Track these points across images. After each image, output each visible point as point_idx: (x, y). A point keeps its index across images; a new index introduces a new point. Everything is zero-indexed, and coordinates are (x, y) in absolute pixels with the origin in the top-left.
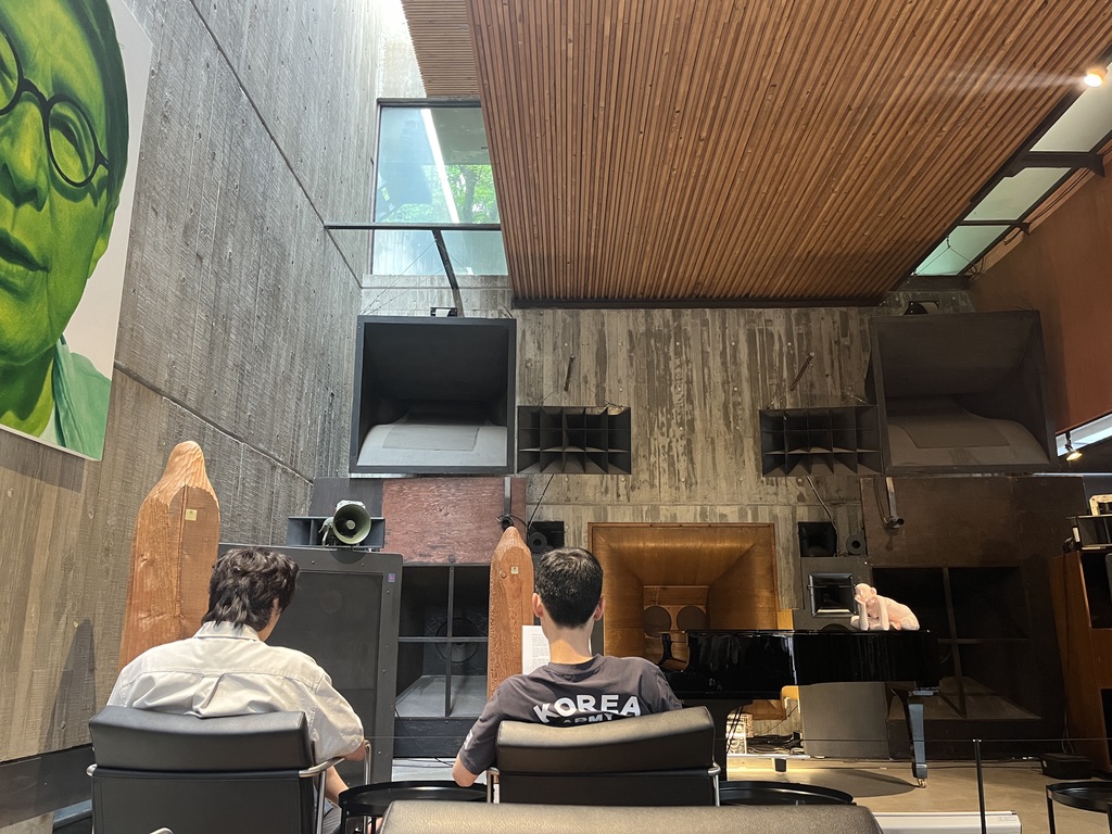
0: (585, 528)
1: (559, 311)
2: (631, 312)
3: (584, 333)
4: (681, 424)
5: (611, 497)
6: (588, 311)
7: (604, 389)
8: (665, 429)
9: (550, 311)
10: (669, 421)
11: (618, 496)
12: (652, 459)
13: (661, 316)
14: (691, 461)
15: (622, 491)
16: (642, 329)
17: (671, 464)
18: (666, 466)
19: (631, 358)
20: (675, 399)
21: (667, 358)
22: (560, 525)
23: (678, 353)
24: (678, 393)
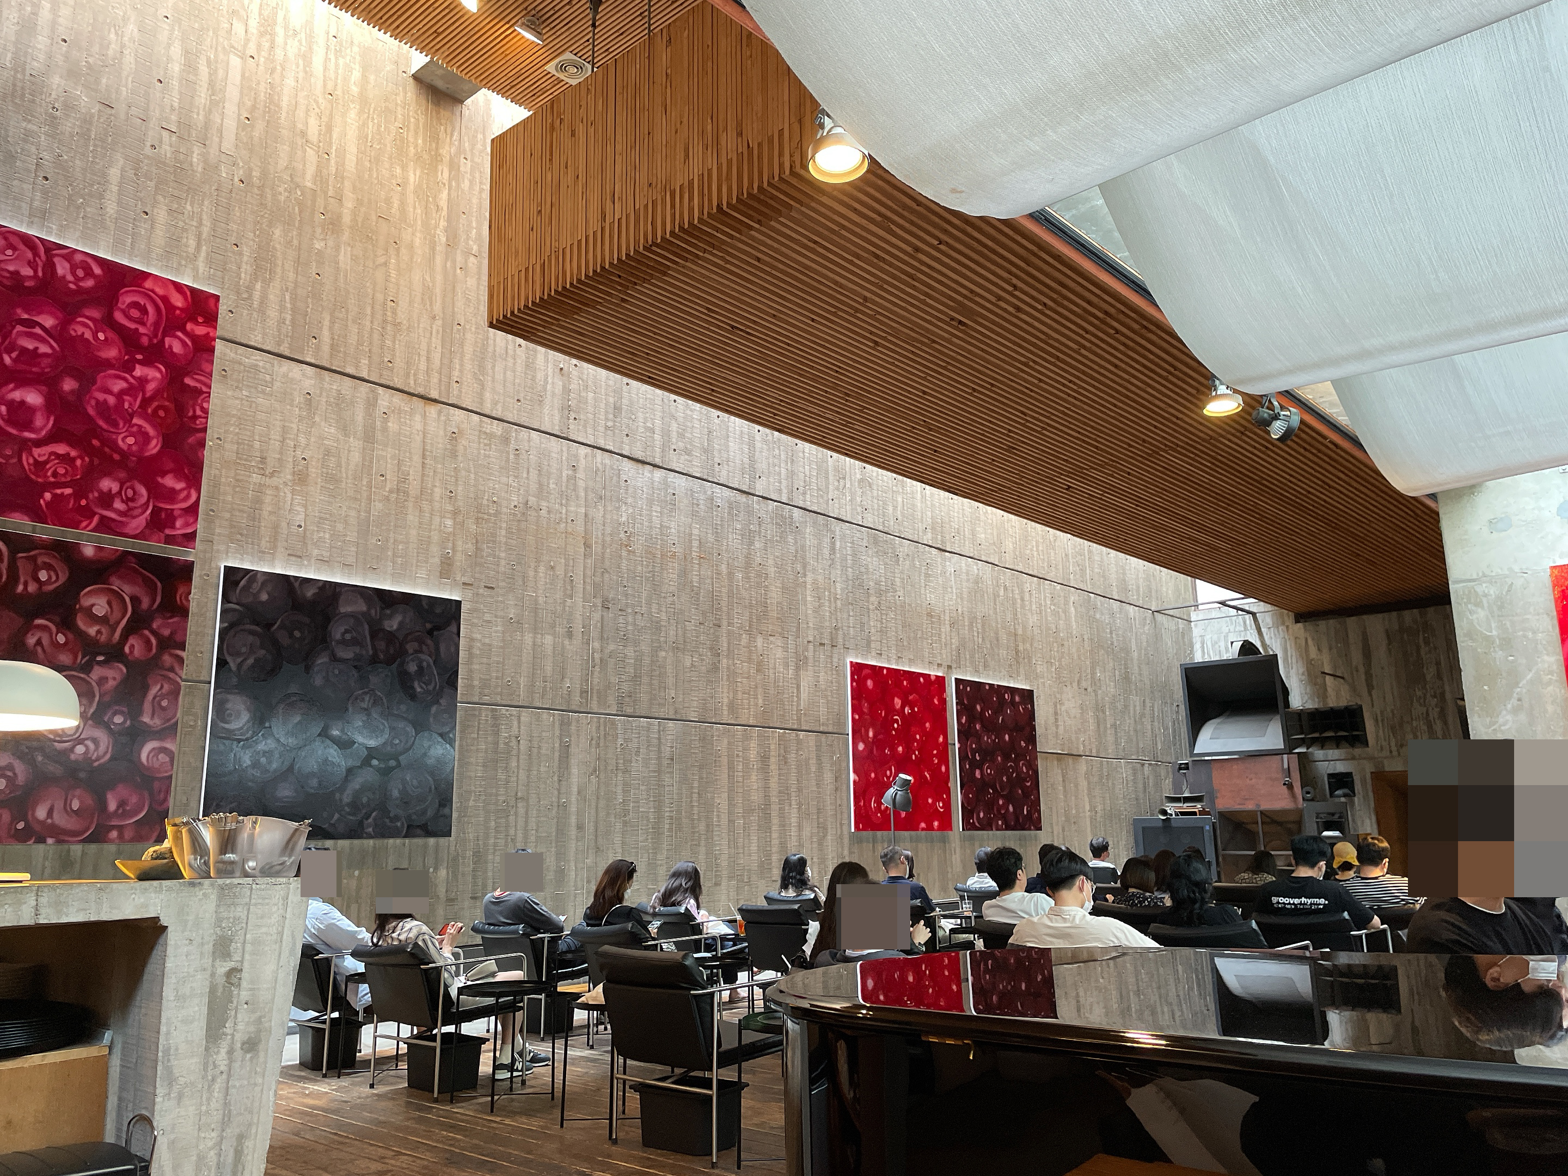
0: (1368, 776)
1: (1331, 621)
2: (1386, 615)
3: (1351, 635)
4: (1435, 696)
5: (1386, 753)
6: (1353, 618)
7: (1371, 676)
8: (1422, 701)
9: (1324, 622)
10: (1425, 695)
11: (1391, 752)
12: (1415, 724)
13: (1409, 616)
14: (1445, 723)
15: (1394, 748)
16: (1397, 627)
17: (1430, 727)
18: (1425, 728)
19: (1390, 651)
20: (1428, 677)
21: (1418, 648)
22: (1349, 775)
23: (1427, 643)
24: (1430, 673)
